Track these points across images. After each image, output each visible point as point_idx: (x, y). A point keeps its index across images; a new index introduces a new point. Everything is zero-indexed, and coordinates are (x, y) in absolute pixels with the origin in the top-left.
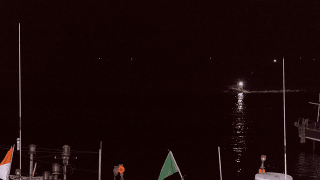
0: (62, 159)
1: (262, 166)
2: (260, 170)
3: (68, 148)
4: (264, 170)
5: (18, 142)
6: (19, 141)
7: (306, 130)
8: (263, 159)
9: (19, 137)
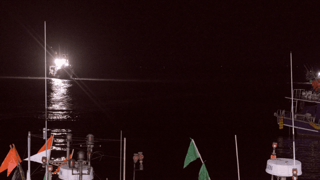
0: (87, 148)
1: (274, 152)
2: (272, 156)
3: (92, 137)
4: (275, 156)
5: (44, 132)
6: (45, 130)
7: (283, 119)
8: (275, 146)
9: (45, 127)
